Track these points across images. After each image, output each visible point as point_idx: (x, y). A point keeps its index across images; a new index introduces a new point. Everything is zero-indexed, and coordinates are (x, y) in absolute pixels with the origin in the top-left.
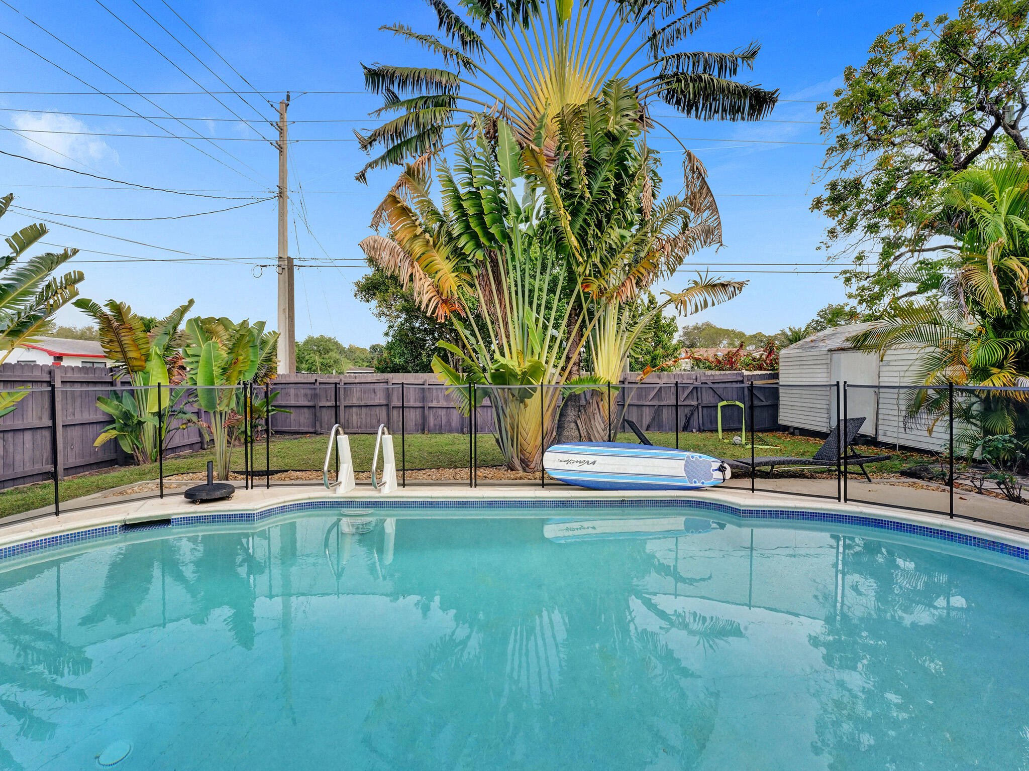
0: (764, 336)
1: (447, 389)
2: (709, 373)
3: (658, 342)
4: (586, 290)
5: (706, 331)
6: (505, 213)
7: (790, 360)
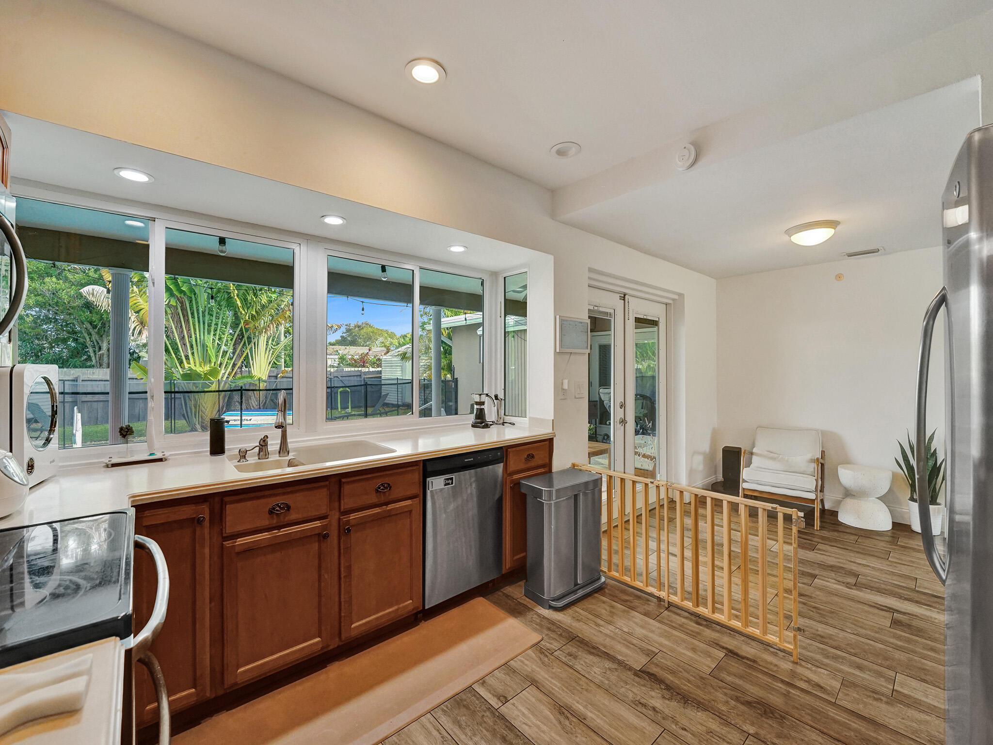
2: (346, 369)
4: (246, 327)
5: (364, 330)
7: (387, 362)
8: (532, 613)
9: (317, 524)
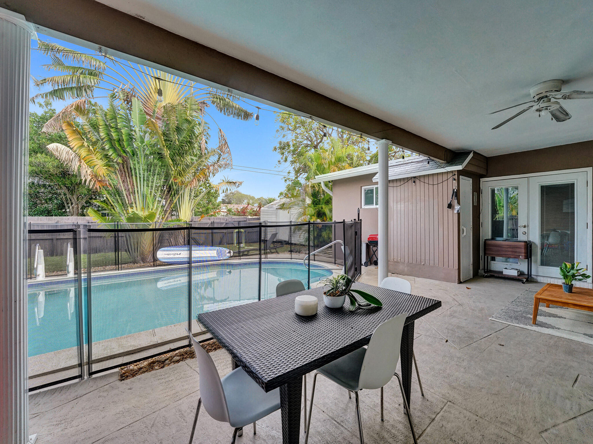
0: (264, 199)
1: (98, 225)
2: (234, 217)
3: (210, 201)
4: (175, 181)
5: (236, 195)
6: (134, 140)
7: (264, 212)
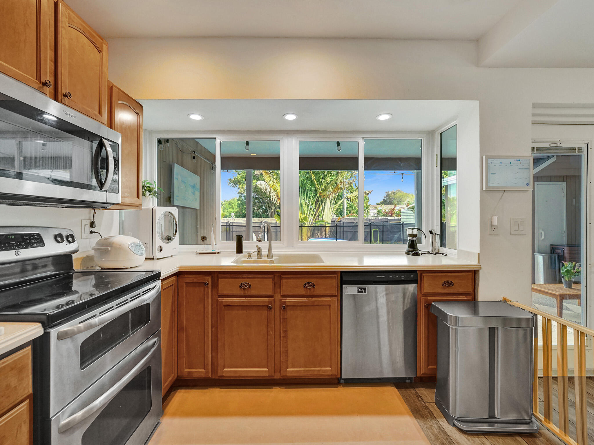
4: (320, 195)
5: (398, 195)
7: (404, 213)
8: (433, 421)
9: (266, 299)
